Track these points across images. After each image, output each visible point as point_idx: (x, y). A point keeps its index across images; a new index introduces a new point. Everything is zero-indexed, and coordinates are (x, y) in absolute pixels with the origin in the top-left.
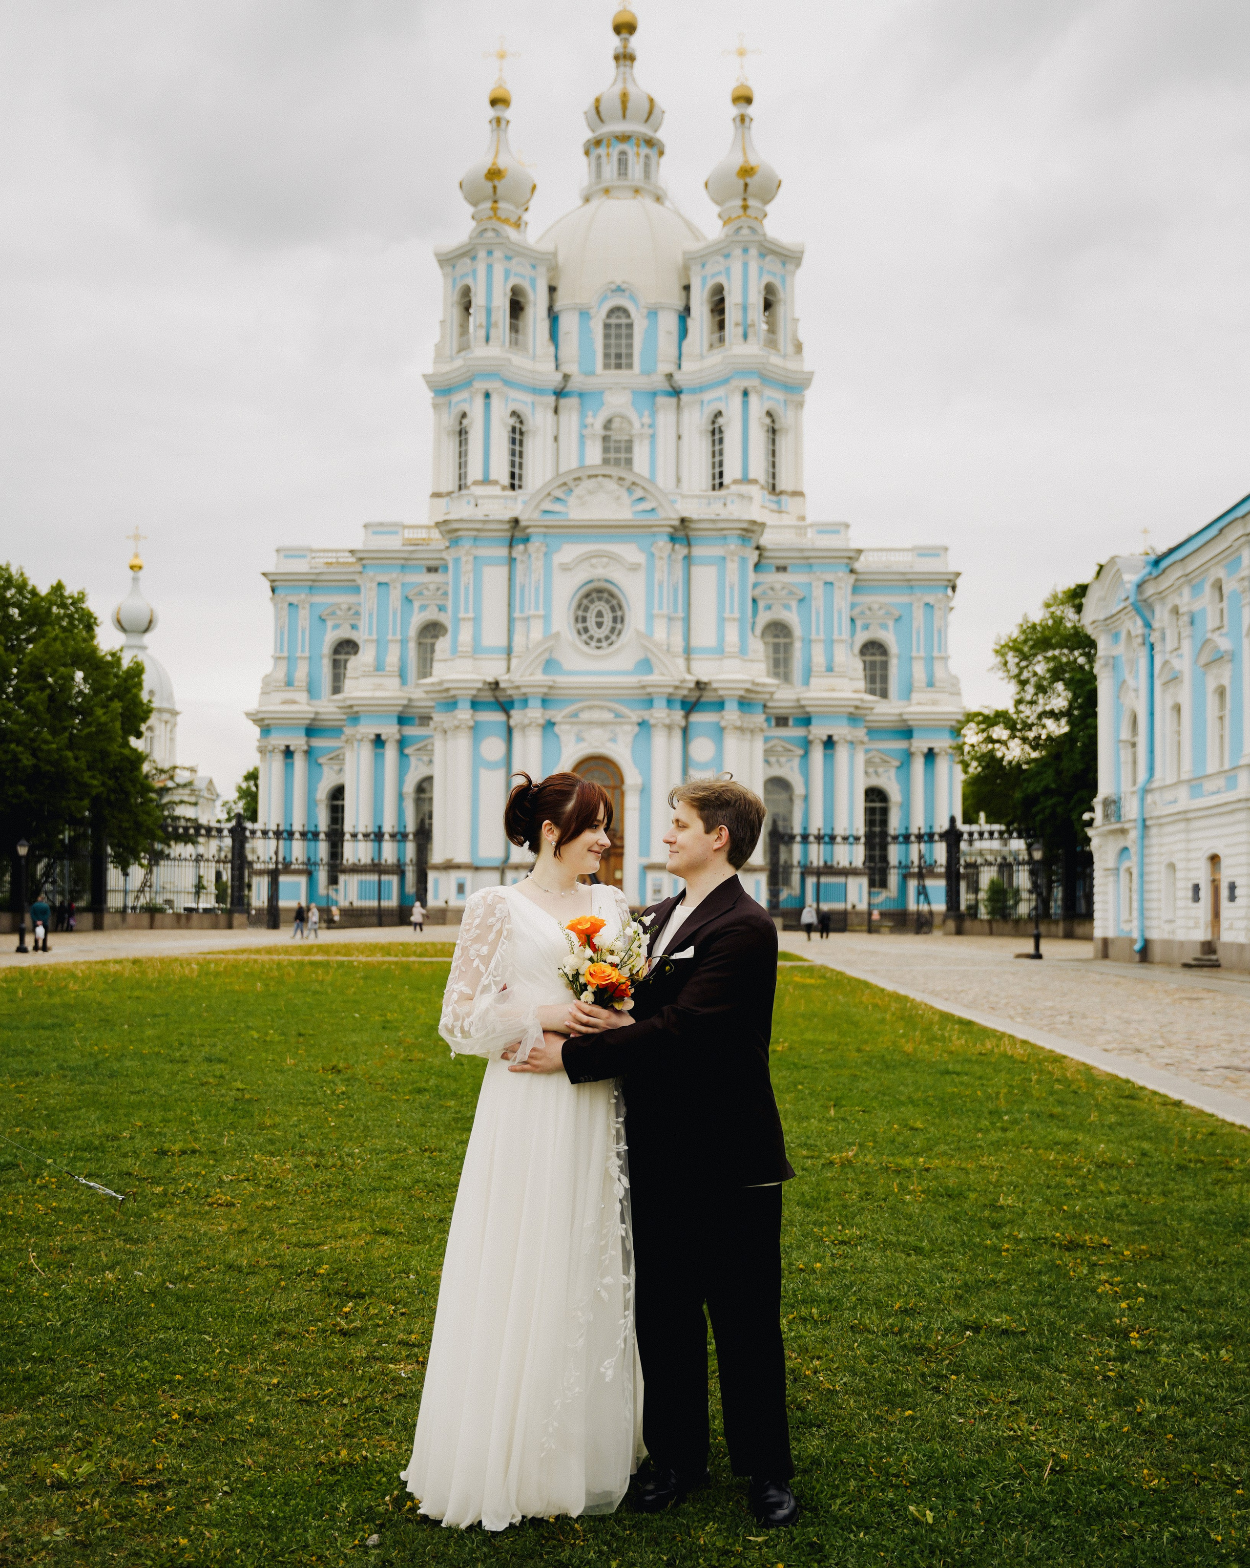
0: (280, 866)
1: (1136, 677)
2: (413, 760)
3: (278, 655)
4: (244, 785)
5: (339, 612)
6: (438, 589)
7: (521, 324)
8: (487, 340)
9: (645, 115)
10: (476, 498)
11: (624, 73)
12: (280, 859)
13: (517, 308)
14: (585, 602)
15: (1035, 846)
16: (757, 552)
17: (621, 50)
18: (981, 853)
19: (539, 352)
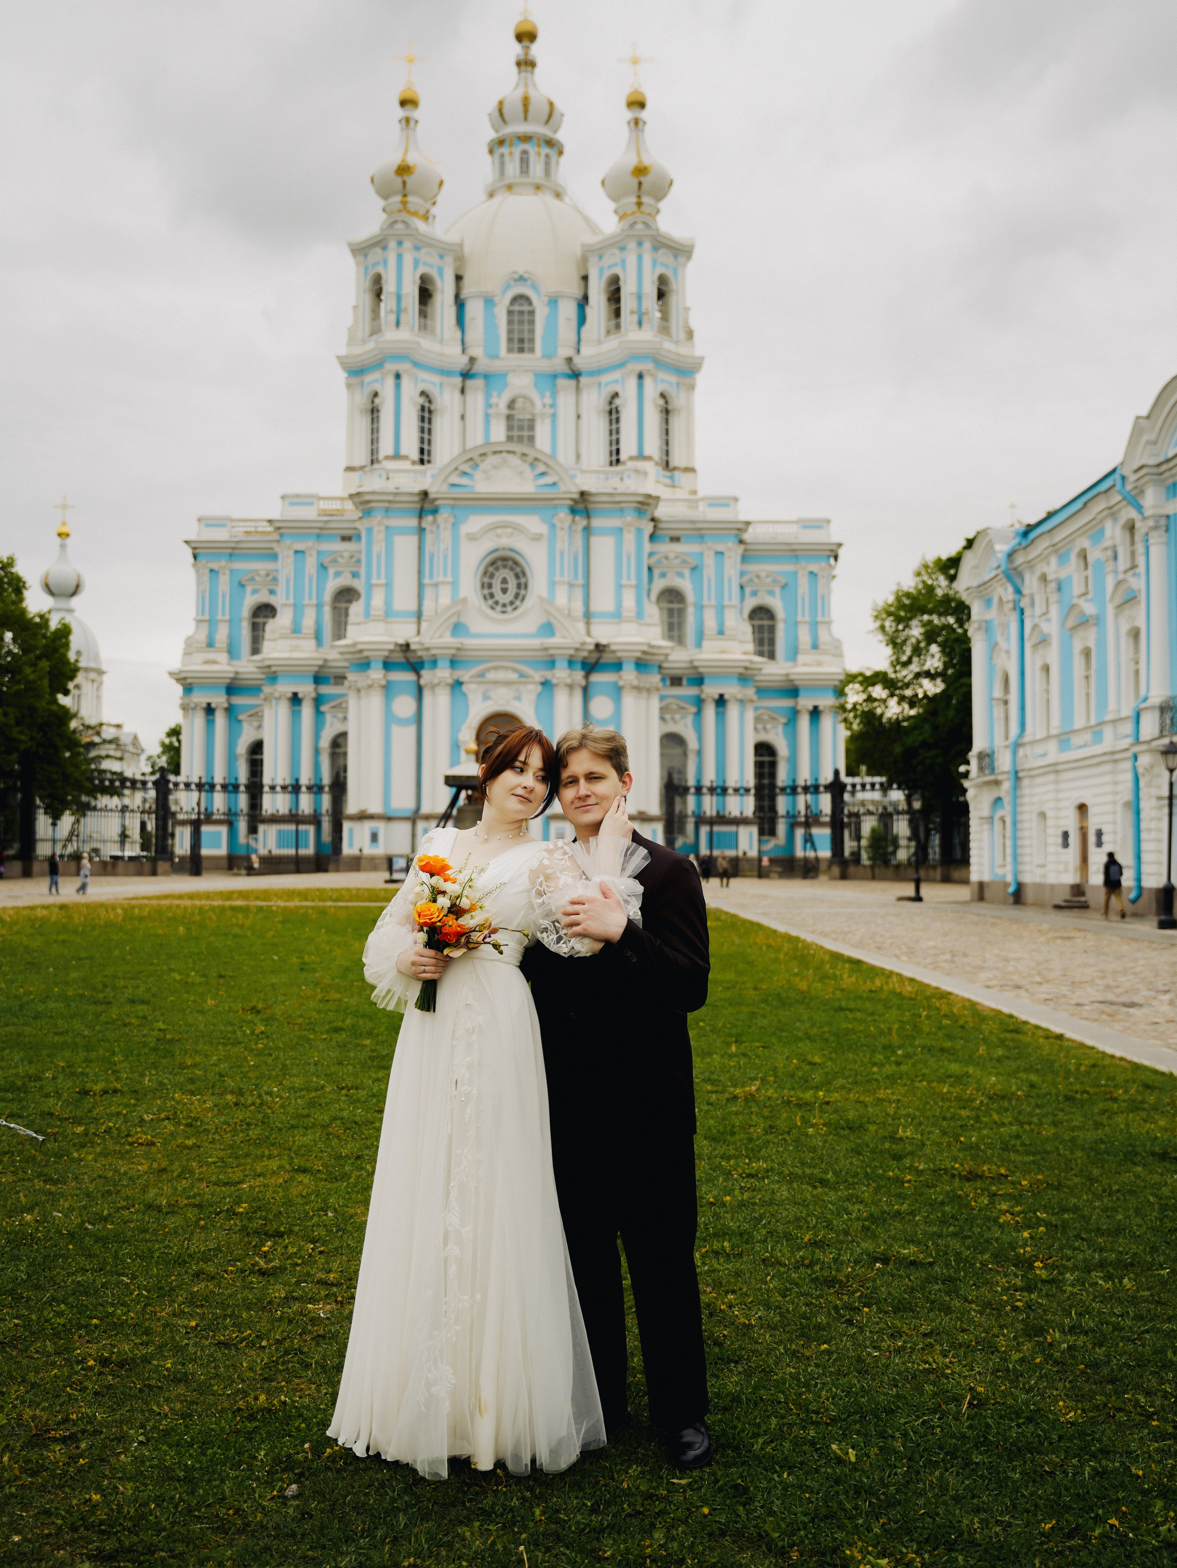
0: (202, 817)
1: (1008, 639)
2: (329, 718)
3: (200, 618)
4: (167, 741)
5: (257, 578)
6: (352, 557)
7: (429, 310)
8: (398, 324)
9: (545, 117)
10: (388, 472)
11: (526, 79)
12: (202, 810)
13: (425, 294)
14: (491, 569)
15: (916, 796)
16: (652, 524)
17: (522, 57)
18: (863, 803)
19: (447, 335)
